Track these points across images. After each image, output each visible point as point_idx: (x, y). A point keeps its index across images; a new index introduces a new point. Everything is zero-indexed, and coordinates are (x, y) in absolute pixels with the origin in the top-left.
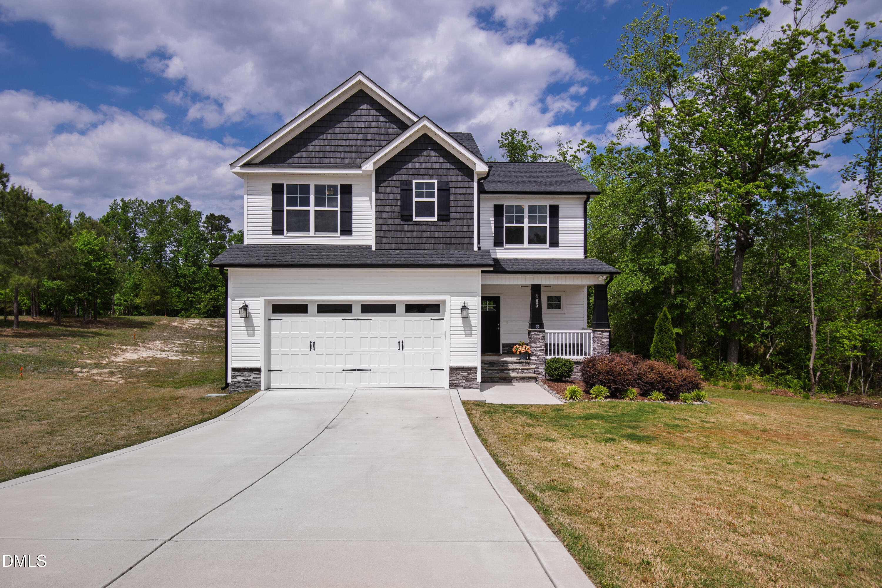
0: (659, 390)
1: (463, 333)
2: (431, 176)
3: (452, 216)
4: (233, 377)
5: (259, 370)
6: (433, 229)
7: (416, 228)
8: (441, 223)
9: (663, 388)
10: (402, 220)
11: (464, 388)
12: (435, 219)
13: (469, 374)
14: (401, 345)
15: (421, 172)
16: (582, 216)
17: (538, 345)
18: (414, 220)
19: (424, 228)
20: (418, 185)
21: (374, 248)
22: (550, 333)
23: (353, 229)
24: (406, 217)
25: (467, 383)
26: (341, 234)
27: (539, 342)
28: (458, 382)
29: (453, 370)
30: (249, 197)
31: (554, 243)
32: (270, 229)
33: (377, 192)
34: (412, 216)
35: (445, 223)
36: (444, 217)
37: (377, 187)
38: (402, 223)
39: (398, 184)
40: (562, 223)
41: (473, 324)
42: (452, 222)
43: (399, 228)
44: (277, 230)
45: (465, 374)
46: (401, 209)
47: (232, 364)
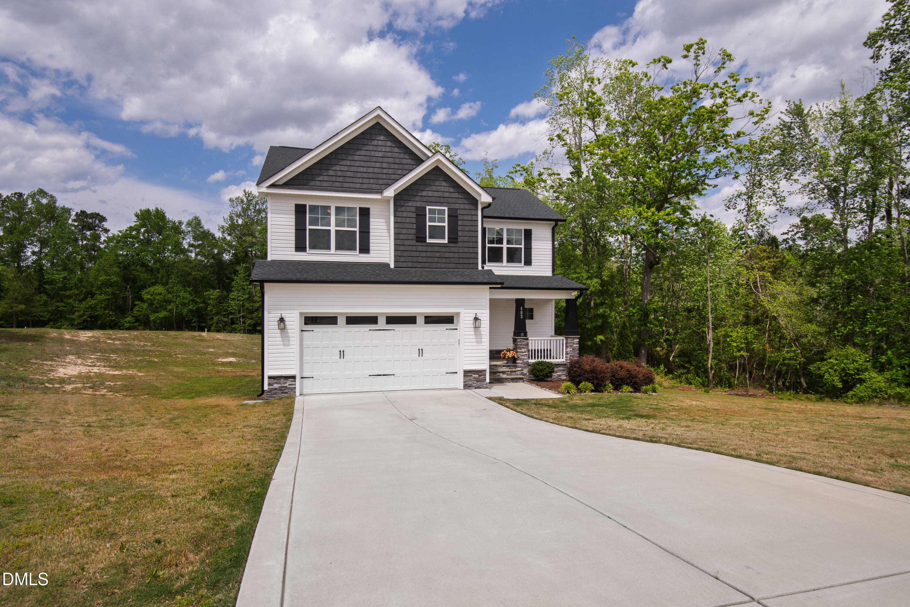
0: (627, 384)
1: (474, 340)
2: (441, 204)
3: (460, 239)
4: (269, 384)
5: (294, 377)
6: (443, 249)
7: (429, 249)
8: (451, 245)
9: (631, 382)
10: (417, 241)
11: (476, 388)
12: (446, 241)
13: (480, 376)
14: (421, 352)
15: (433, 199)
16: (551, 239)
17: (523, 350)
18: (428, 241)
19: (436, 249)
20: (432, 212)
21: (392, 266)
22: (532, 340)
23: (371, 248)
24: (421, 239)
25: (478, 383)
26: (360, 252)
27: (523, 348)
28: (470, 383)
29: (467, 373)
30: (273, 215)
31: (528, 262)
32: (294, 246)
33: (395, 216)
34: (426, 238)
35: (454, 245)
36: (453, 239)
37: (395, 211)
38: (418, 244)
39: (413, 209)
40: (535, 245)
41: (483, 333)
42: (460, 244)
43: (414, 248)
44: (300, 247)
45: (477, 376)
46: (417, 232)
47: (268, 373)
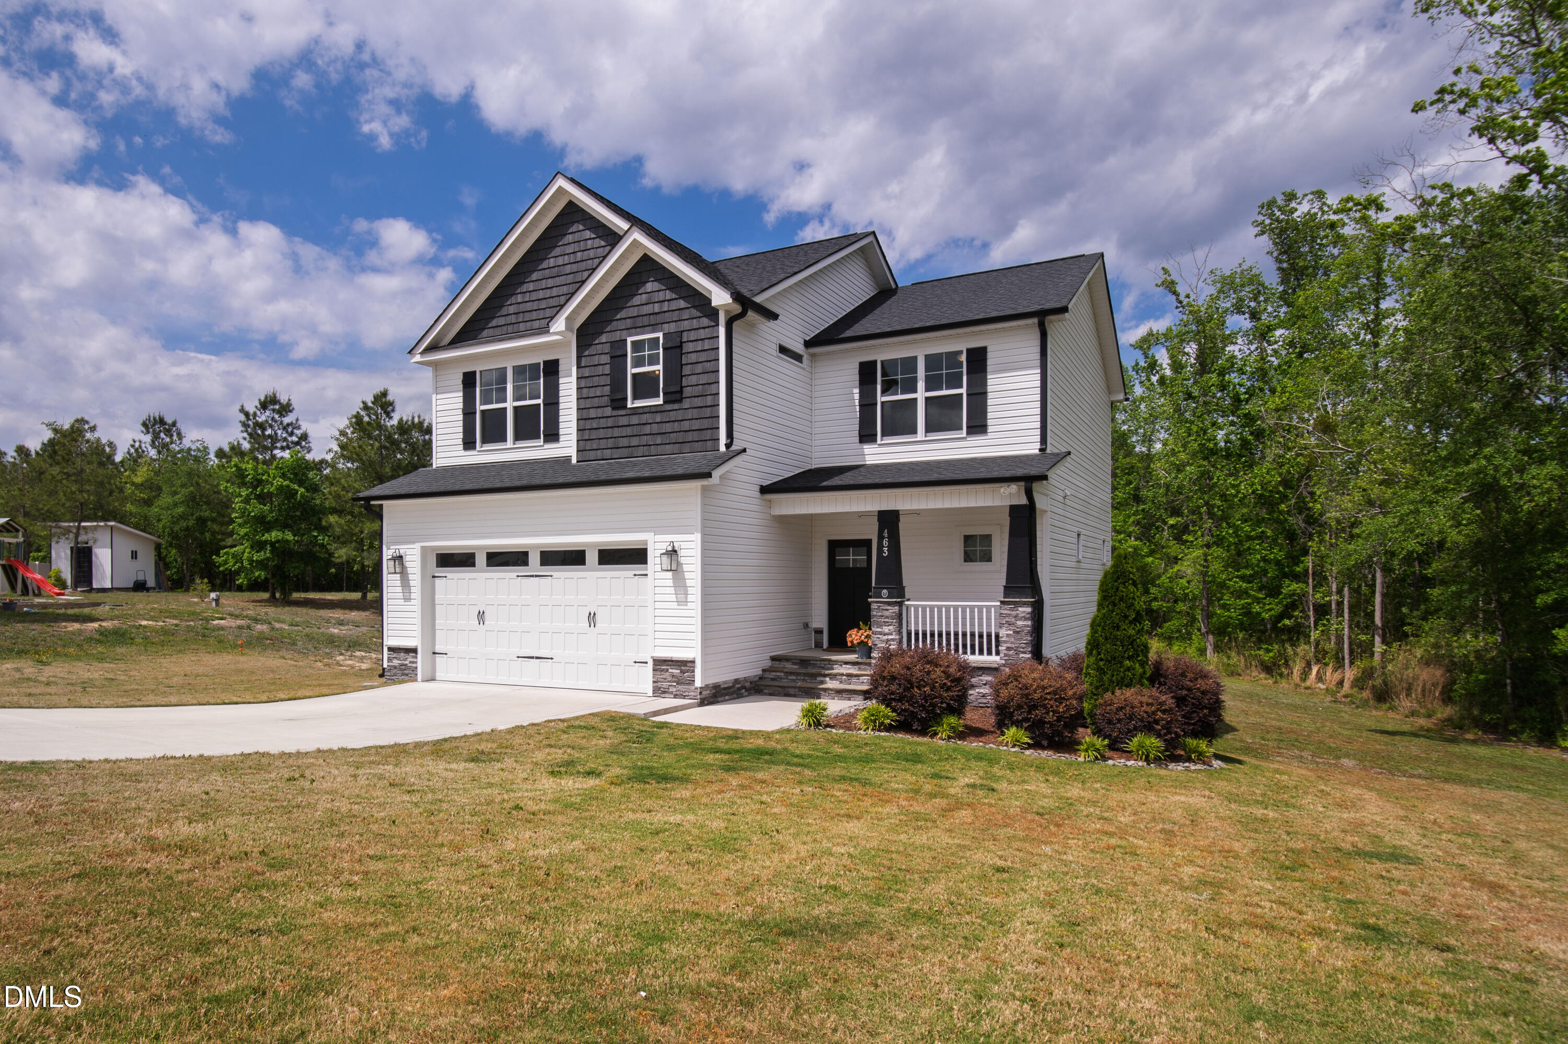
0: (1018, 724)
1: (673, 598)
2: (654, 327)
3: (687, 392)
4: (389, 660)
5: (414, 651)
6: (658, 418)
7: (635, 420)
8: (669, 407)
9: (1026, 720)
10: (614, 409)
11: (676, 697)
12: (660, 401)
13: (683, 672)
14: (592, 618)
15: (639, 322)
16: (1038, 363)
17: (886, 629)
18: (629, 405)
19: (645, 418)
20: (637, 346)
21: (574, 461)
22: (916, 607)
23: (561, 432)
24: (618, 403)
25: (680, 687)
26: (546, 441)
27: (887, 624)
28: (665, 685)
29: (660, 664)
30: (439, 396)
31: (978, 426)
32: (460, 441)
33: (579, 367)
34: (626, 399)
35: (676, 406)
36: (675, 396)
37: (579, 358)
38: (615, 413)
39: (607, 348)
40: (995, 383)
41: (689, 583)
42: (686, 404)
43: (610, 422)
44: (469, 444)
45: (676, 671)
46: (611, 391)
47: (389, 641)
